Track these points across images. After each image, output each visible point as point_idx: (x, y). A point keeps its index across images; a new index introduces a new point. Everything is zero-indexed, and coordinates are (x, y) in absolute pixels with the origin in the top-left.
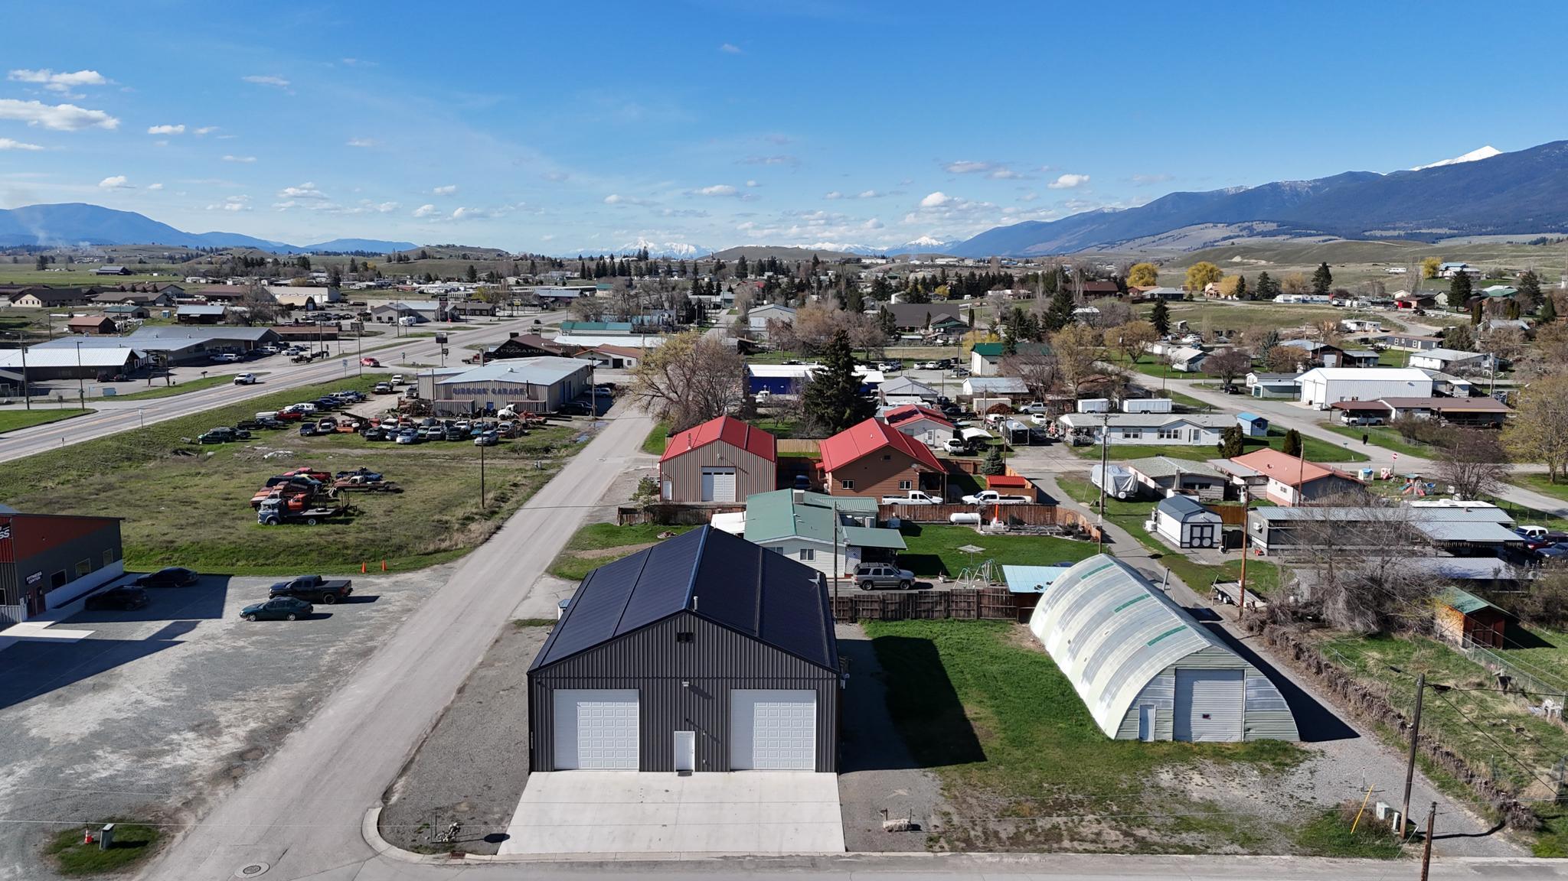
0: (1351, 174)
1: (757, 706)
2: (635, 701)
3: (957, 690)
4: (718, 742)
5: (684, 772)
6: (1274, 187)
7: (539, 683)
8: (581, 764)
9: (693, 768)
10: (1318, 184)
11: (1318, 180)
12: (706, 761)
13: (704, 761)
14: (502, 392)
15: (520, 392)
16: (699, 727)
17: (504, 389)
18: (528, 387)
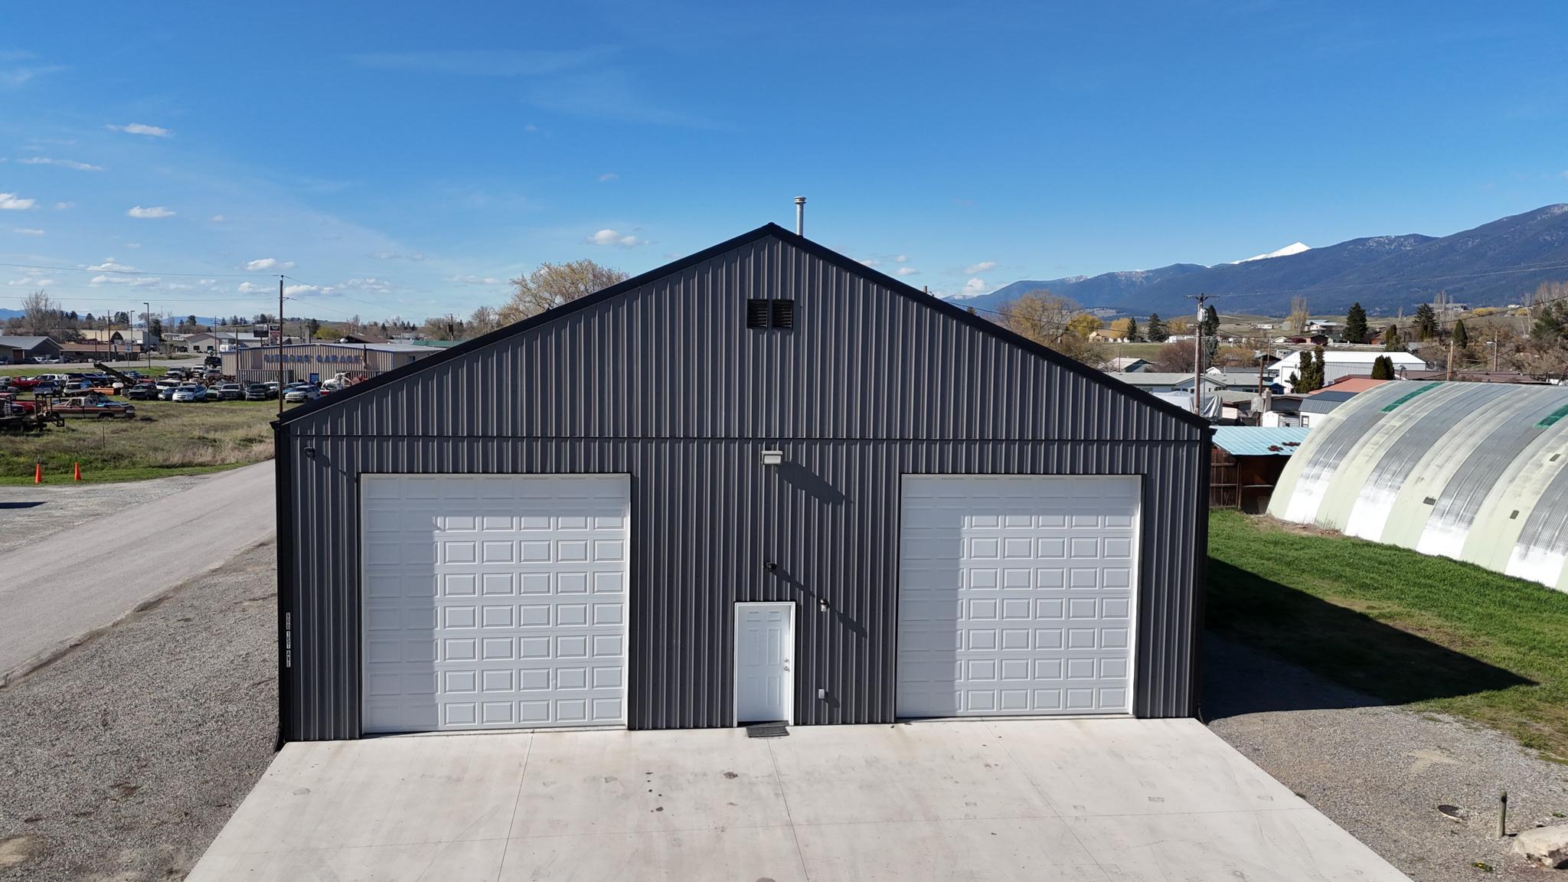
0: (1179, 266)
1: (971, 525)
2: (618, 514)
4: (861, 634)
5: (762, 726)
6: (1112, 277)
7: (315, 454)
8: (445, 715)
9: (788, 715)
10: (1151, 274)
11: (1151, 271)
12: (826, 693)
13: (821, 692)
14: (331, 360)
15: (356, 360)
16: (806, 588)
17: (333, 356)
18: (365, 354)
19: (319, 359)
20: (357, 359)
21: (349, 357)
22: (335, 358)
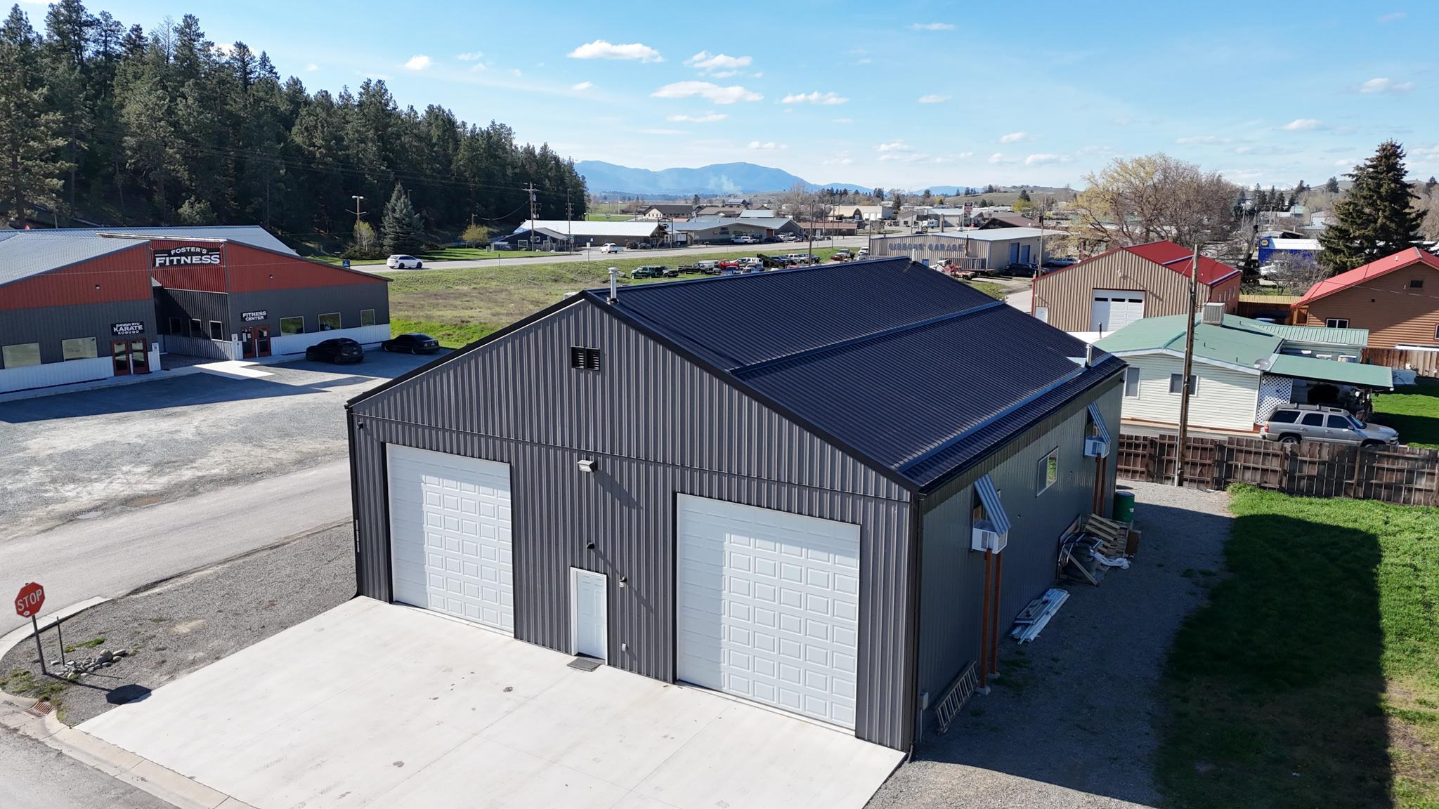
1: (731, 541)
3: (1389, 638)
4: (649, 609)
7: (362, 427)
8: (431, 600)
9: (604, 655)
12: (627, 647)
13: (624, 646)
14: (939, 248)
15: (959, 248)
16: (613, 566)
17: (941, 245)
18: (967, 243)
19: (930, 247)
20: (960, 246)
21: (954, 245)
22: (943, 246)
